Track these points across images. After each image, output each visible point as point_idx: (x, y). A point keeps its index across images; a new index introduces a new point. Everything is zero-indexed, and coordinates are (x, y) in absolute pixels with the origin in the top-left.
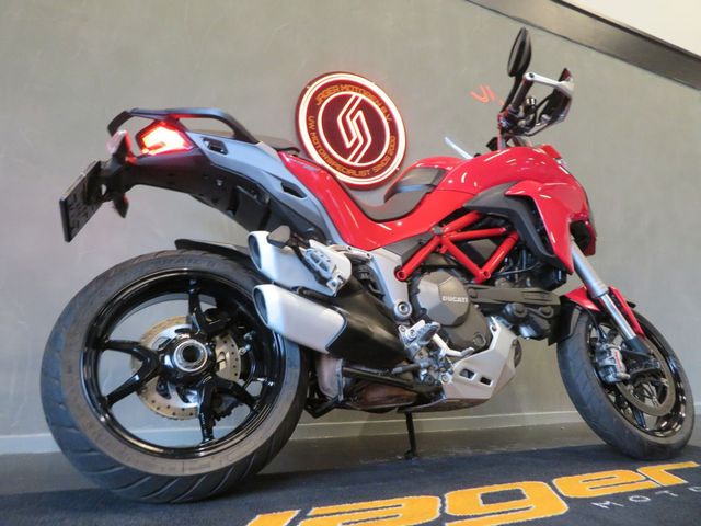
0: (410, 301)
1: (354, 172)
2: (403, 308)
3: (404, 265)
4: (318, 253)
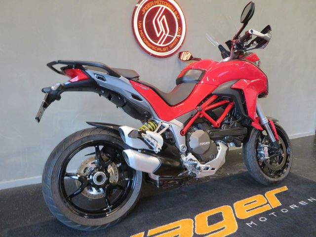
0: (186, 145)
1: (160, 49)
2: (183, 148)
3: (184, 127)
4: (150, 139)
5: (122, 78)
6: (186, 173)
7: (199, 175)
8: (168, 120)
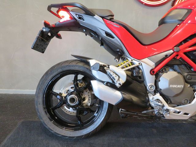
0: (155, 84)
2: (151, 87)
3: (155, 67)
4: (112, 73)
5: (96, 17)
6: (152, 112)
7: (167, 116)
8: (139, 58)
